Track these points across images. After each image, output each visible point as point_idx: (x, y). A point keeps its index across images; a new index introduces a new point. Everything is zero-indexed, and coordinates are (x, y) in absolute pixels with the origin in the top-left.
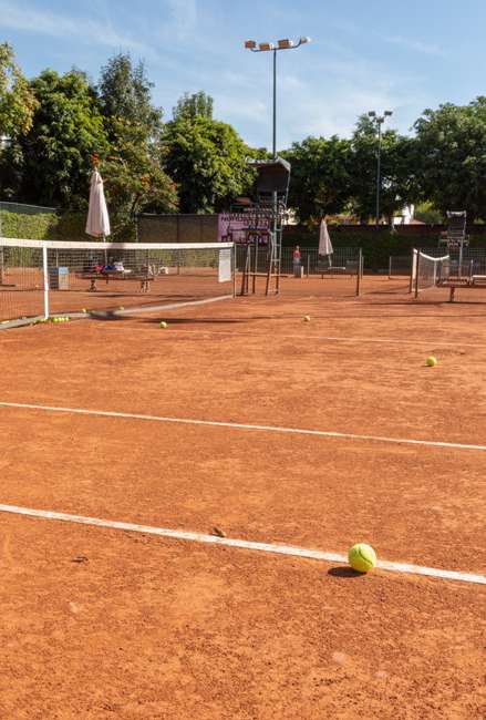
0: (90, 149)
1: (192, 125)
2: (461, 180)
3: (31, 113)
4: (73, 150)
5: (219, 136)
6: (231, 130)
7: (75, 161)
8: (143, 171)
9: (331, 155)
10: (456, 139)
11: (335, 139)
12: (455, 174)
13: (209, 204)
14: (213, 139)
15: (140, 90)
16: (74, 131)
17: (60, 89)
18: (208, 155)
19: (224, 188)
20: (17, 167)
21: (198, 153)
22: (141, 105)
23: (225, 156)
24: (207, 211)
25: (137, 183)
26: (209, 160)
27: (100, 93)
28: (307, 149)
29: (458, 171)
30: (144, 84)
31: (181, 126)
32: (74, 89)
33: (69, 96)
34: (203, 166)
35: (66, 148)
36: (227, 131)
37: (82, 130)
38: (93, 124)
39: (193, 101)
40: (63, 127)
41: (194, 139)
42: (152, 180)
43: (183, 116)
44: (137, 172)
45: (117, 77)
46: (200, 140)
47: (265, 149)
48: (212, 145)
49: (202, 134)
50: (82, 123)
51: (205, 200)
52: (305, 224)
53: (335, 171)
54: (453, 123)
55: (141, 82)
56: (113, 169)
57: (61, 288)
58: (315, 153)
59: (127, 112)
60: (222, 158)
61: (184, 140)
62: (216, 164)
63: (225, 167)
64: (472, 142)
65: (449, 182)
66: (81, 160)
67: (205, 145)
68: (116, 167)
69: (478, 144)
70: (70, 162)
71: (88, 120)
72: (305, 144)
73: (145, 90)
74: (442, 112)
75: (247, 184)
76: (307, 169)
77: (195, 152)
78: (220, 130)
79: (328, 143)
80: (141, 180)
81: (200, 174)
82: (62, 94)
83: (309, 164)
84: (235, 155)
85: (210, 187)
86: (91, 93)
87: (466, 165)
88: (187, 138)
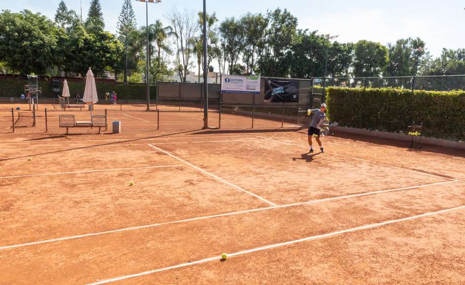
2: (22, 53)
10: (16, 31)
12: (19, 50)
29: (20, 48)
54: (13, 23)
64: (26, 34)
65: (15, 53)
69: (29, 36)
74: (4, 14)
87: (24, 45)
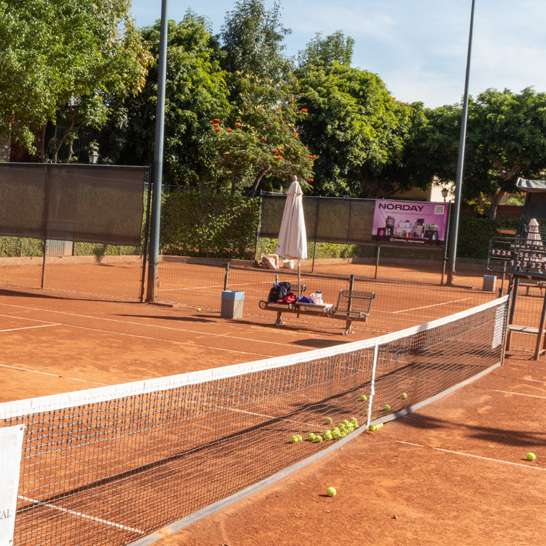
0: (208, 111)
1: (327, 74)
3: (145, 72)
4: (188, 113)
5: (363, 89)
6: (378, 81)
7: (189, 126)
8: (276, 142)
9: (521, 115)
11: (527, 93)
13: (341, 175)
14: (353, 93)
15: (271, 37)
16: (192, 91)
17: (177, 41)
18: (348, 114)
19: (364, 155)
20: (119, 132)
21: (333, 111)
22: (271, 56)
23: (368, 114)
24: (338, 185)
25: (270, 157)
26: (348, 119)
27: (222, 43)
28: (485, 106)
30: (277, 30)
31: (311, 76)
32: (195, 39)
33: (188, 49)
34: (339, 128)
35: (180, 111)
36: (374, 82)
37: (200, 88)
38: (213, 82)
39: (327, 44)
40: (178, 86)
41: (329, 93)
42: (287, 152)
43: (313, 62)
44: (268, 142)
45: (246, 23)
46: (337, 95)
47: (421, 104)
48: (354, 101)
49: (340, 86)
50: (201, 80)
51: (338, 171)
52: (471, 203)
53: (528, 136)
55: (273, 28)
56: (238, 139)
57: (235, 318)
58: (498, 111)
59: (255, 65)
60: (365, 118)
61: (317, 94)
62: (357, 124)
63: (368, 129)
66: (196, 125)
67: (344, 101)
68: (242, 135)
70: (184, 127)
71: (207, 76)
72: (482, 98)
73: (279, 38)
75: (394, 150)
76: (484, 131)
77: (329, 110)
78: (364, 82)
79: (518, 98)
80: (274, 153)
81: (333, 136)
82: (181, 48)
83: (487, 126)
84: (381, 112)
85: (344, 154)
86: (212, 43)
88: (319, 92)
